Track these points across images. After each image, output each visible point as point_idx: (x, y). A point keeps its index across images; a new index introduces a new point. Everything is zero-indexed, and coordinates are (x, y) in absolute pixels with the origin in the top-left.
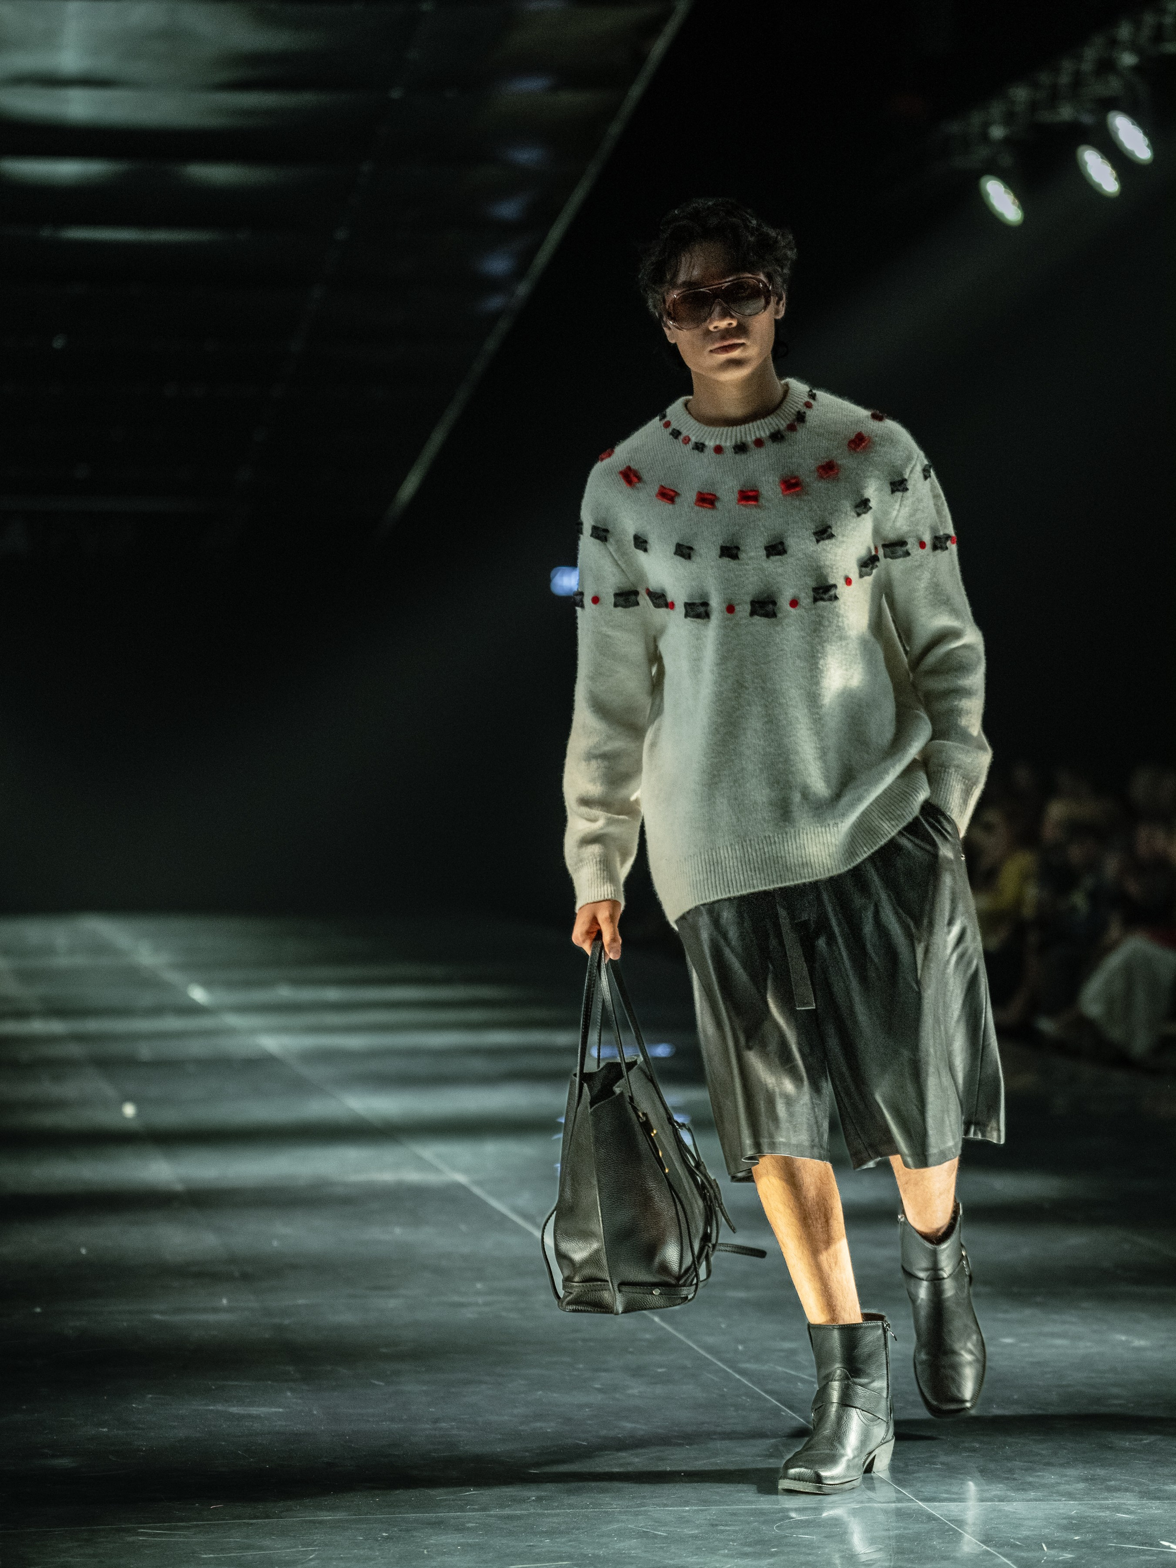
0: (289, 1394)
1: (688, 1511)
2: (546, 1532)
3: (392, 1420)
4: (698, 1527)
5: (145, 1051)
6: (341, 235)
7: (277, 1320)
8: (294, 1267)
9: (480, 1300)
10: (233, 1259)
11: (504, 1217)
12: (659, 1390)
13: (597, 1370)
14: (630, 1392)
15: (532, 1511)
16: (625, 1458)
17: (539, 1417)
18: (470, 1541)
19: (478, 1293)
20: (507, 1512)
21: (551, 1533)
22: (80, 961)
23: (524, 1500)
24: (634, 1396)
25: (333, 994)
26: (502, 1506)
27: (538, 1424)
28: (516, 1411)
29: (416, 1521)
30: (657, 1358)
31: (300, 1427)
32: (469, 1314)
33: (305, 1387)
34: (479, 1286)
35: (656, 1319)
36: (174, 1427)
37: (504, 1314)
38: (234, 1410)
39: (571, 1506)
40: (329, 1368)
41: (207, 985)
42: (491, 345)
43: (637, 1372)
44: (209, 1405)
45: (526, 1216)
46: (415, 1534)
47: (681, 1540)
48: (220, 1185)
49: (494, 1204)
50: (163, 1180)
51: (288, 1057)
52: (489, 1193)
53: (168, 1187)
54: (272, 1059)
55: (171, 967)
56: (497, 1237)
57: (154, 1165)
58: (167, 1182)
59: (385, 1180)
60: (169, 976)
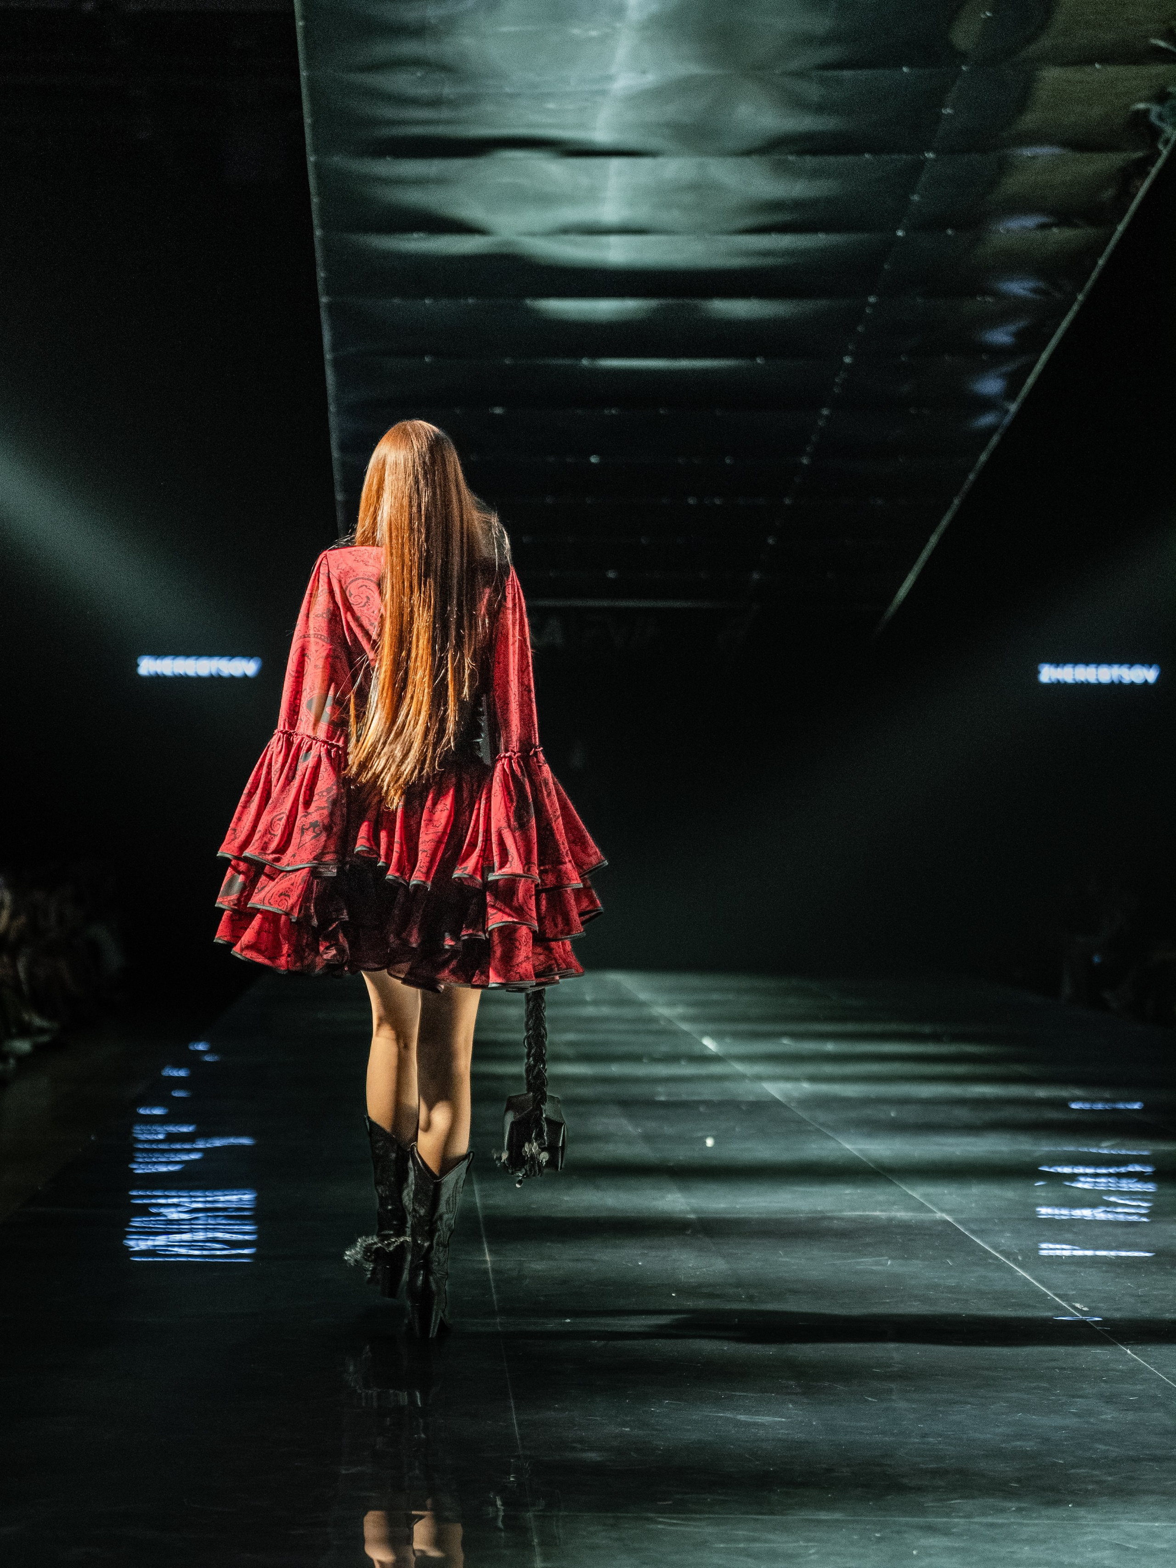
0: (791, 1406)
1: (1157, 1527)
2: (1027, 1540)
3: (884, 1433)
4: (1168, 1541)
5: (662, 1094)
6: (847, 360)
10: (739, 1284)
11: (986, 1251)
12: (1130, 1416)
13: (1073, 1397)
14: (1103, 1417)
15: (1012, 1520)
16: (1097, 1476)
17: (1019, 1436)
18: (957, 1545)
20: (990, 1520)
21: (1031, 1541)
22: (605, 1011)
23: (1003, 1510)
24: (1105, 1421)
25: (830, 1047)
26: (984, 1514)
27: (1018, 1443)
28: (998, 1430)
29: (907, 1524)
30: (1127, 1387)
31: (799, 1436)
33: (805, 1401)
35: (1129, 1352)
36: (688, 1430)
38: (742, 1417)
39: (1049, 1518)
40: (827, 1384)
41: (716, 1035)
42: (983, 457)
43: (1110, 1399)
44: (719, 1412)
45: (1008, 1255)
46: (906, 1536)
47: (1152, 1553)
48: (729, 1216)
49: (978, 1241)
50: (677, 1209)
51: (790, 1102)
52: (973, 1232)
53: (682, 1215)
54: (776, 1103)
55: (685, 1018)
56: (982, 1272)
57: (669, 1196)
58: (681, 1212)
59: (878, 1216)
60: (685, 1027)
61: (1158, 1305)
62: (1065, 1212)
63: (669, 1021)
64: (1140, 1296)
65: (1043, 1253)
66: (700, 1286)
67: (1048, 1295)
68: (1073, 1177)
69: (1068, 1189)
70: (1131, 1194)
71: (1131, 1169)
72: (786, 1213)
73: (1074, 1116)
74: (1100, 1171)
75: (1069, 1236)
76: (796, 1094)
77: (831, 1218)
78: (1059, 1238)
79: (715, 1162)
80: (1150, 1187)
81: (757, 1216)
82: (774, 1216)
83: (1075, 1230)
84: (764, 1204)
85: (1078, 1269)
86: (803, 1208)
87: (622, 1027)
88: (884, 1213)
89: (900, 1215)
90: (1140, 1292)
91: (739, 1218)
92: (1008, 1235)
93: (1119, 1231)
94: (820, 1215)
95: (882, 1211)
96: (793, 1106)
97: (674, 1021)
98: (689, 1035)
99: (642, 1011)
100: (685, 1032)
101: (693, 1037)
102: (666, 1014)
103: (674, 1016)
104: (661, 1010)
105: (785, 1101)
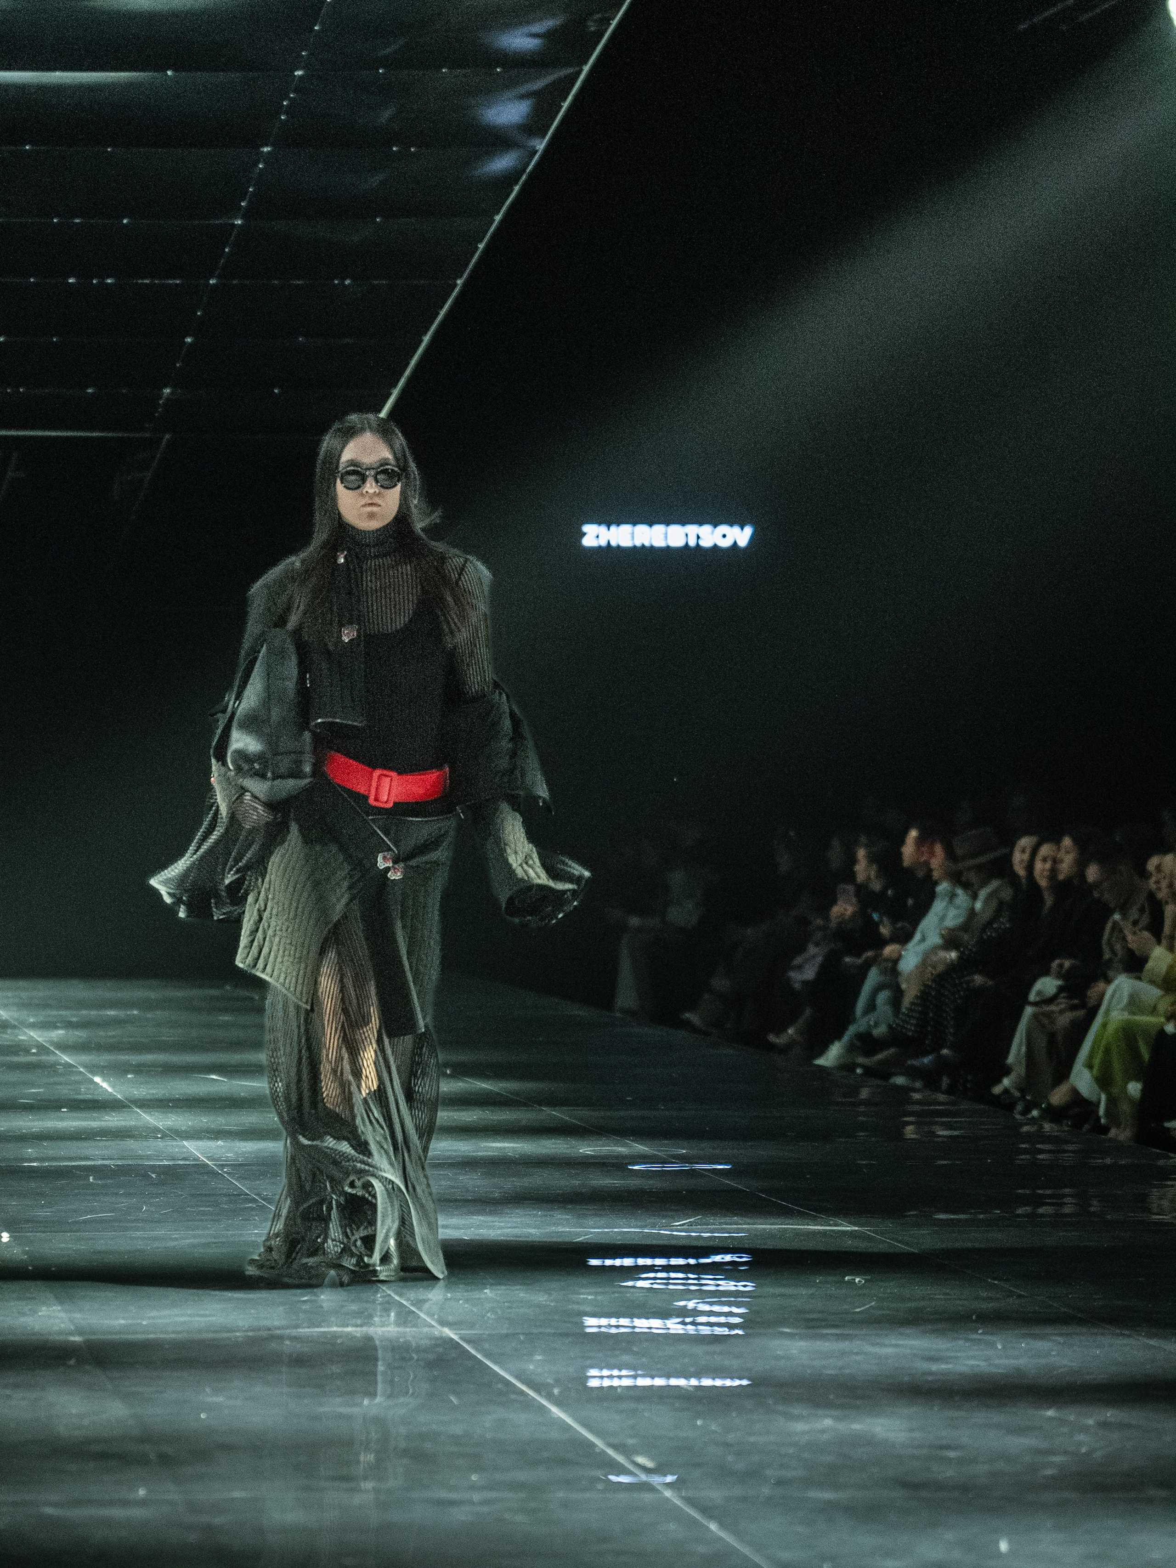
5: (33, 1158)
7: (205, 1519)
8: (228, 1448)
9: (476, 1497)
10: (146, 1438)
11: (508, 1383)
19: (473, 1488)
32: (460, 1515)
34: (474, 1477)
37: (507, 1516)
41: (115, 1071)
42: (497, 219)
45: (537, 1388)
48: (130, 1337)
49: (496, 1368)
50: (56, 1328)
51: (222, 1167)
52: (488, 1356)
53: (62, 1338)
54: (201, 1169)
55: (64, 1047)
56: (500, 1413)
57: (44, 1308)
58: (60, 1333)
59: (348, 1333)
60: (66, 1058)
61: (756, 1458)
62: (624, 1321)
63: (42, 1049)
64: (728, 1445)
65: (593, 1383)
66: (89, 1441)
67: (597, 1446)
68: (635, 1272)
69: (624, 1289)
70: (719, 1296)
71: (718, 1258)
72: (215, 1332)
73: (634, 1183)
74: (674, 1261)
75: (626, 1358)
76: (229, 1155)
77: (281, 1338)
78: (612, 1361)
79: (111, 1259)
80: (748, 1286)
81: (173, 1336)
82: (197, 1336)
83: (635, 1349)
84: (182, 1319)
85: (641, 1406)
86: (241, 1324)
88: (359, 1329)
89: (383, 1332)
90: (731, 1437)
91: (148, 1340)
92: (539, 1358)
93: (699, 1350)
94: (264, 1334)
95: (357, 1326)
96: (226, 1172)
97: (52, 1048)
98: (74, 1070)
99: (5, 1036)
100: (68, 1065)
101: (81, 1072)
102: (39, 1039)
103: (52, 1043)
104: (32, 1034)
105: (215, 1165)
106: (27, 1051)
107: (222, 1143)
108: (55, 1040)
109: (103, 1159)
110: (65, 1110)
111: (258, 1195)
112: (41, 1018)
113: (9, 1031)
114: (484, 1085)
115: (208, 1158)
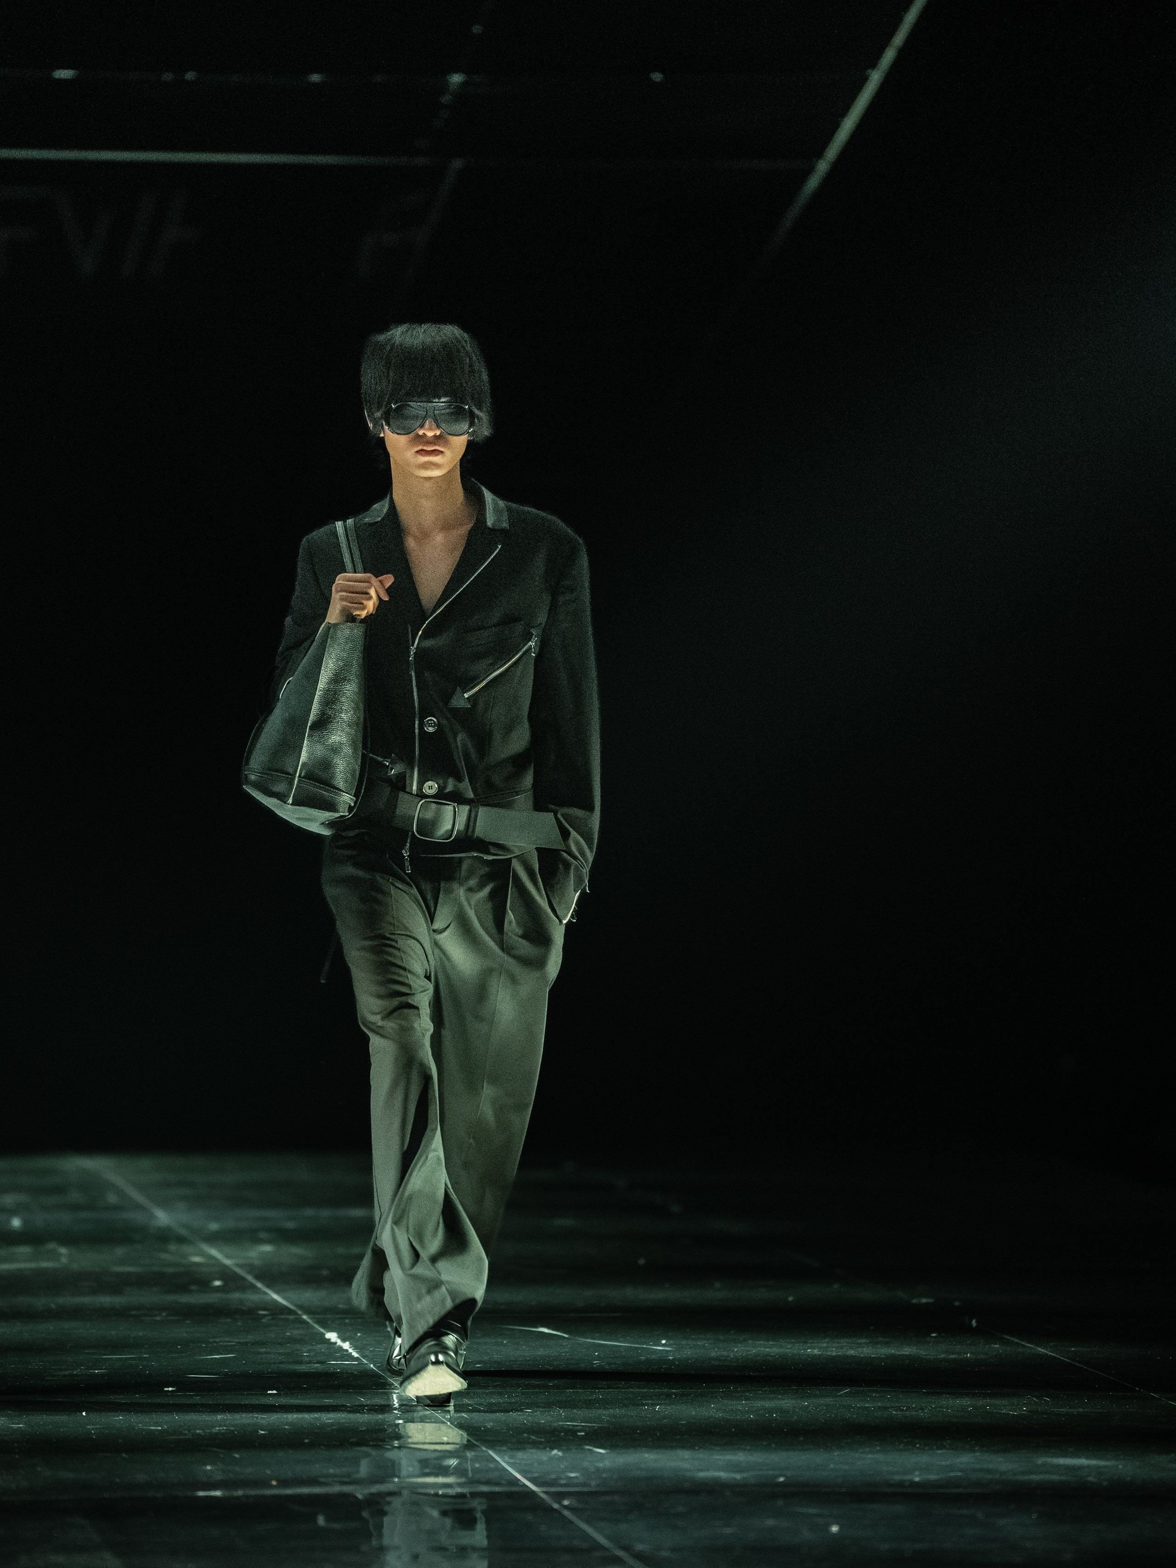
5: (213, 1482)
22: (63, 1258)
51: (559, 1496)
60: (276, 1297)
63: (232, 1280)
76: (573, 1475)
87: (106, 1300)
96: (566, 1507)
97: (250, 1278)
98: (291, 1317)
99: (164, 1256)
100: (278, 1311)
101: (304, 1322)
102: (228, 1262)
103: (250, 1268)
104: (214, 1252)
105: (546, 1493)
106: (204, 1284)
107: (560, 1454)
108: (257, 1262)
109: (343, 1483)
110: (275, 1392)
111: (626, 1548)
112: (230, 1224)
113: (173, 1247)
114: (1041, 1350)
115: (533, 1480)
